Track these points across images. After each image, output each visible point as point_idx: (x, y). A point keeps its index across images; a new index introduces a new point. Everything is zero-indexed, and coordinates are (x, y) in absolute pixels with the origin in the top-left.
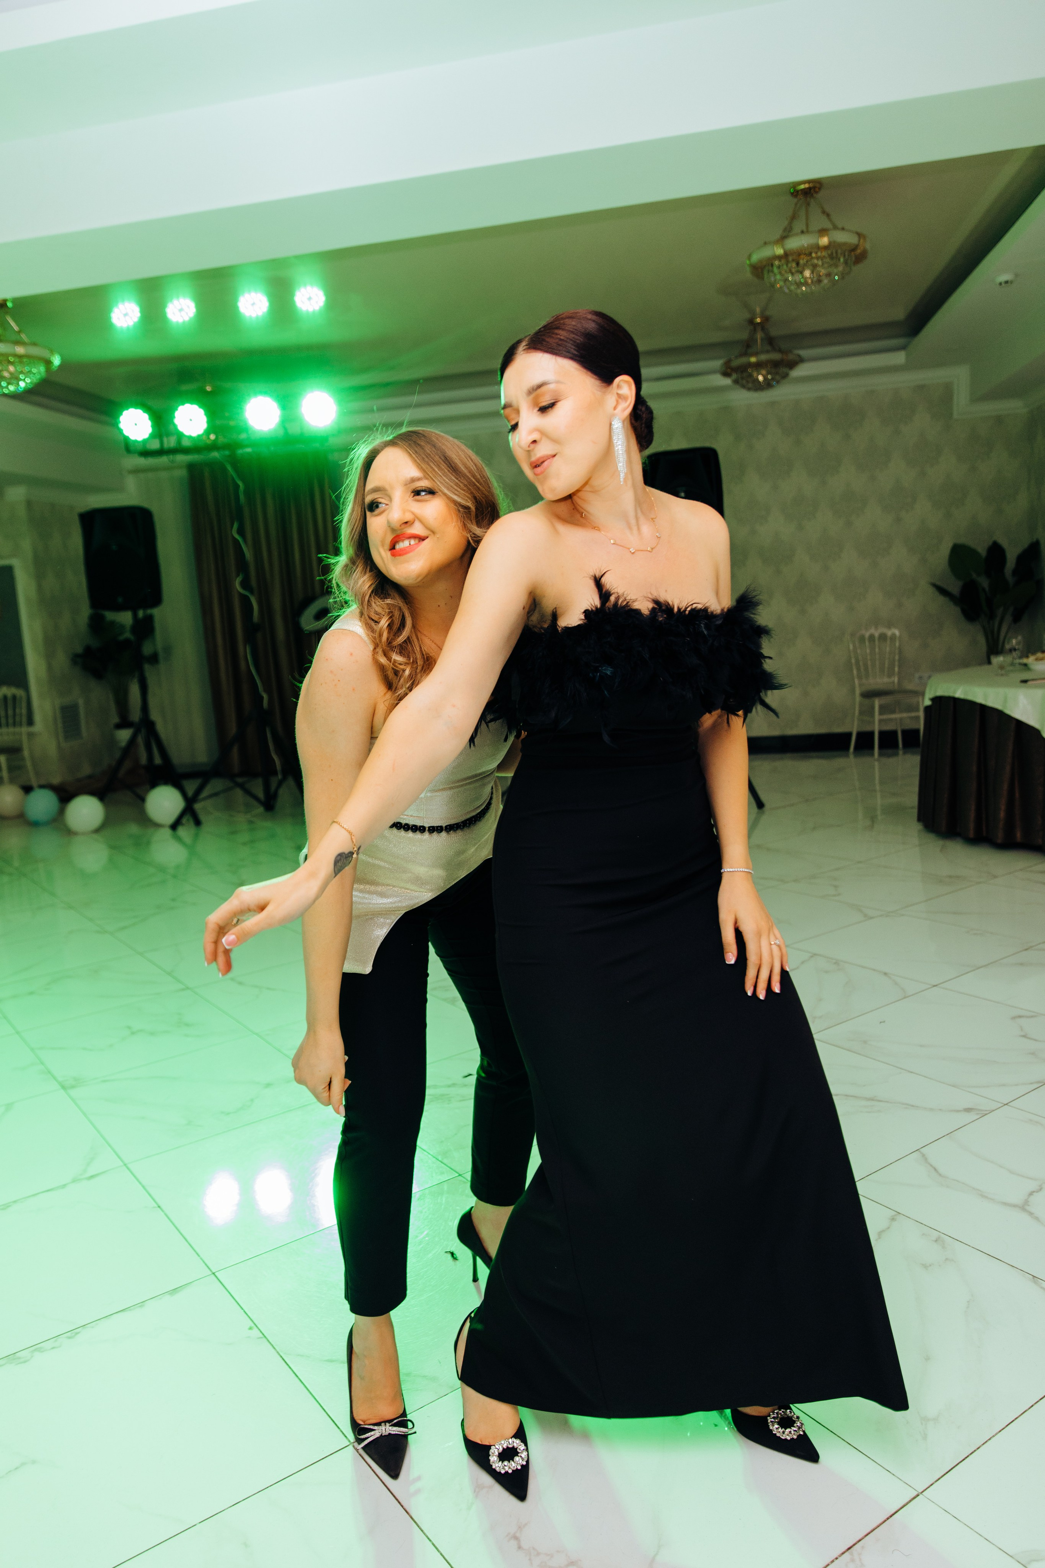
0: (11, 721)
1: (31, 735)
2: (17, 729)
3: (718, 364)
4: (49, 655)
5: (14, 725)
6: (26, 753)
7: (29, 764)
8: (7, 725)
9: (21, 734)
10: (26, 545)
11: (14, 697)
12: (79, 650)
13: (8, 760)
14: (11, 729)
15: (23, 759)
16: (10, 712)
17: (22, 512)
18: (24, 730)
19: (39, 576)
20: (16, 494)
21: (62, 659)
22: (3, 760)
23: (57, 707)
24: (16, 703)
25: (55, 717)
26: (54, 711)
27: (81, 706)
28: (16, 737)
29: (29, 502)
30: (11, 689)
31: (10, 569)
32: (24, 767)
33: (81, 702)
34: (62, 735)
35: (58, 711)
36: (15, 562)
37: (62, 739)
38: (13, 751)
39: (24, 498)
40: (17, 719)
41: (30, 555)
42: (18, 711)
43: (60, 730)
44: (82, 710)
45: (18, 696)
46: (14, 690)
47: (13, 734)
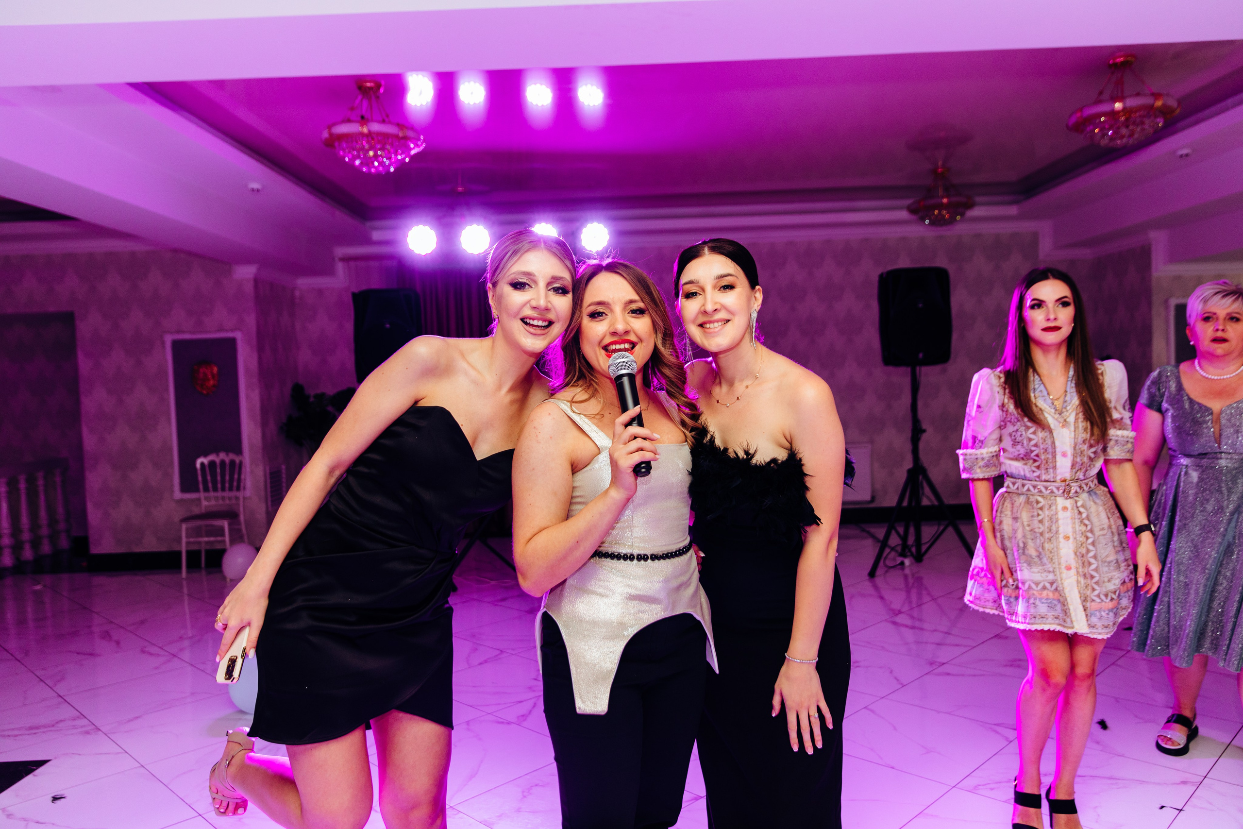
0: (227, 485)
1: (245, 498)
2: (234, 494)
3: (909, 202)
4: (264, 424)
5: (231, 489)
6: (242, 518)
7: (243, 527)
8: (223, 489)
9: (237, 498)
10: (251, 320)
11: (233, 462)
12: (284, 419)
13: (230, 525)
14: (227, 494)
15: (239, 523)
16: (227, 478)
17: (249, 289)
18: (240, 494)
19: (260, 349)
20: (246, 272)
21: (272, 427)
22: (225, 524)
23: (268, 471)
24: (236, 468)
25: (266, 482)
26: (265, 476)
27: (284, 471)
28: (234, 501)
29: (256, 281)
30: (227, 455)
31: (233, 342)
32: (240, 530)
33: (283, 467)
34: (269, 499)
35: (268, 476)
36: (238, 335)
37: (270, 503)
38: (231, 515)
39: (251, 276)
40: (235, 484)
41: (254, 329)
42: (236, 476)
43: (269, 494)
44: (284, 476)
45: (237, 461)
46: (232, 456)
47: (230, 499)
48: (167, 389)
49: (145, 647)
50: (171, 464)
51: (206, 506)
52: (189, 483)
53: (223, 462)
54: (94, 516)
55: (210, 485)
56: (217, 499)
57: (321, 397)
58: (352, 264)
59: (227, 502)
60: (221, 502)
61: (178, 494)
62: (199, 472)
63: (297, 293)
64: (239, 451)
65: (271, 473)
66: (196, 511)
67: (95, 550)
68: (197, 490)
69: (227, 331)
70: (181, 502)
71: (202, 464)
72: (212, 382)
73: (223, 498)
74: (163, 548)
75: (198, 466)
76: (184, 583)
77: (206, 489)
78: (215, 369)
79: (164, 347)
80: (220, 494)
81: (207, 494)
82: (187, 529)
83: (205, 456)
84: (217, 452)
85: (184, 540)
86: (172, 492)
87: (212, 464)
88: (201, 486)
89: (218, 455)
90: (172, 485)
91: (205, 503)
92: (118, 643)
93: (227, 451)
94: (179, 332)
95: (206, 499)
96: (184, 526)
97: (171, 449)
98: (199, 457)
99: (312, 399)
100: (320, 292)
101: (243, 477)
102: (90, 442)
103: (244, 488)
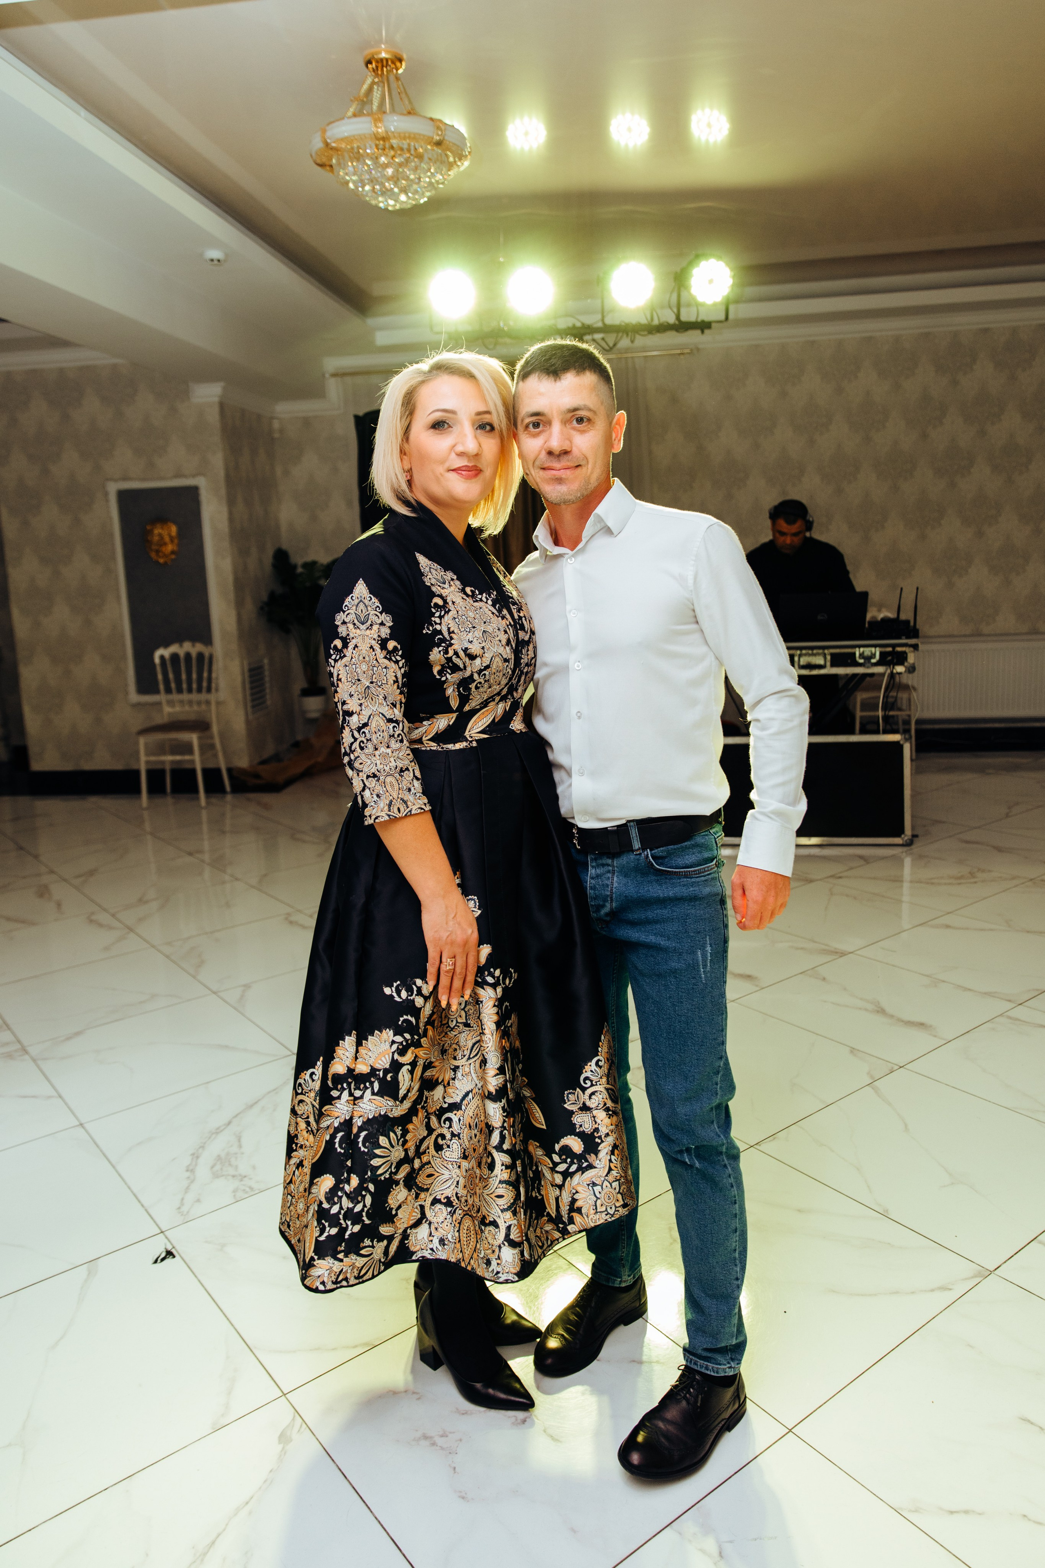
0: (194, 686)
1: (218, 703)
2: (203, 696)
4: (239, 603)
5: (199, 690)
6: (215, 729)
7: (217, 742)
8: (190, 690)
9: (208, 703)
10: (218, 460)
11: (200, 656)
12: (265, 597)
13: (200, 738)
14: (194, 696)
15: (212, 737)
16: (194, 676)
17: (213, 417)
18: (212, 697)
19: (231, 502)
20: (209, 393)
21: (250, 607)
22: (194, 738)
23: (246, 668)
24: (204, 662)
25: (244, 682)
26: (243, 674)
27: (266, 667)
28: (204, 707)
29: (222, 405)
30: (193, 646)
31: (192, 493)
32: (212, 746)
33: (266, 661)
34: (249, 704)
35: (247, 674)
36: (200, 482)
37: (249, 709)
38: (201, 726)
39: (216, 399)
40: (205, 684)
41: (222, 473)
42: (205, 675)
43: (249, 698)
44: (267, 673)
45: (207, 655)
46: (199, 647)
47: (199, 703)
48: (113, 558)
49: (93, 913)
50: (124, 657)
51: (169, 714)
52: (146, 684)
53: (188, 656)
54: (32, 722)
55: (173, 685)
56: (182, 702)
57: (311, 566)
58: (348, 380)
59: (195, 708)
60: (187, 708)
61: (134, 697)
62: (159, 669)
63: (276, 425)
64: (207, 640)
65: (250, 670)
66: (159, 720)
67: (38, 765)
68: (157, 692)
69: (185, 476)
70: (137, 706)
71: (162, 658)
72: (170, 548)
73: (190, 703)
74: (119, 766)
75: (157, 660)
76: (146, 814)
77: (168, 690)
78: (174, 529)
79: (107, 501)
80: (185, 696)
81: (170, 697)
82: (146, 744)
83: (166, 645)
84: (180, 640)
85: (143, 758)
86: (127, 693)
87: (175, 657)
88: (162, 687)
89: (181, 646)
90: (126, 685)
91: (167, 709)
92: (59, 905)
93: (194, 639)
94: (125, 479)
95: (171, 703)
96: (142, 741)
97: (122, 636)
98: (157, 647)
99: (300, 570)
100: (307, 422)
101: (214, 675)
102: (21, 626)
103: (217, 690)
